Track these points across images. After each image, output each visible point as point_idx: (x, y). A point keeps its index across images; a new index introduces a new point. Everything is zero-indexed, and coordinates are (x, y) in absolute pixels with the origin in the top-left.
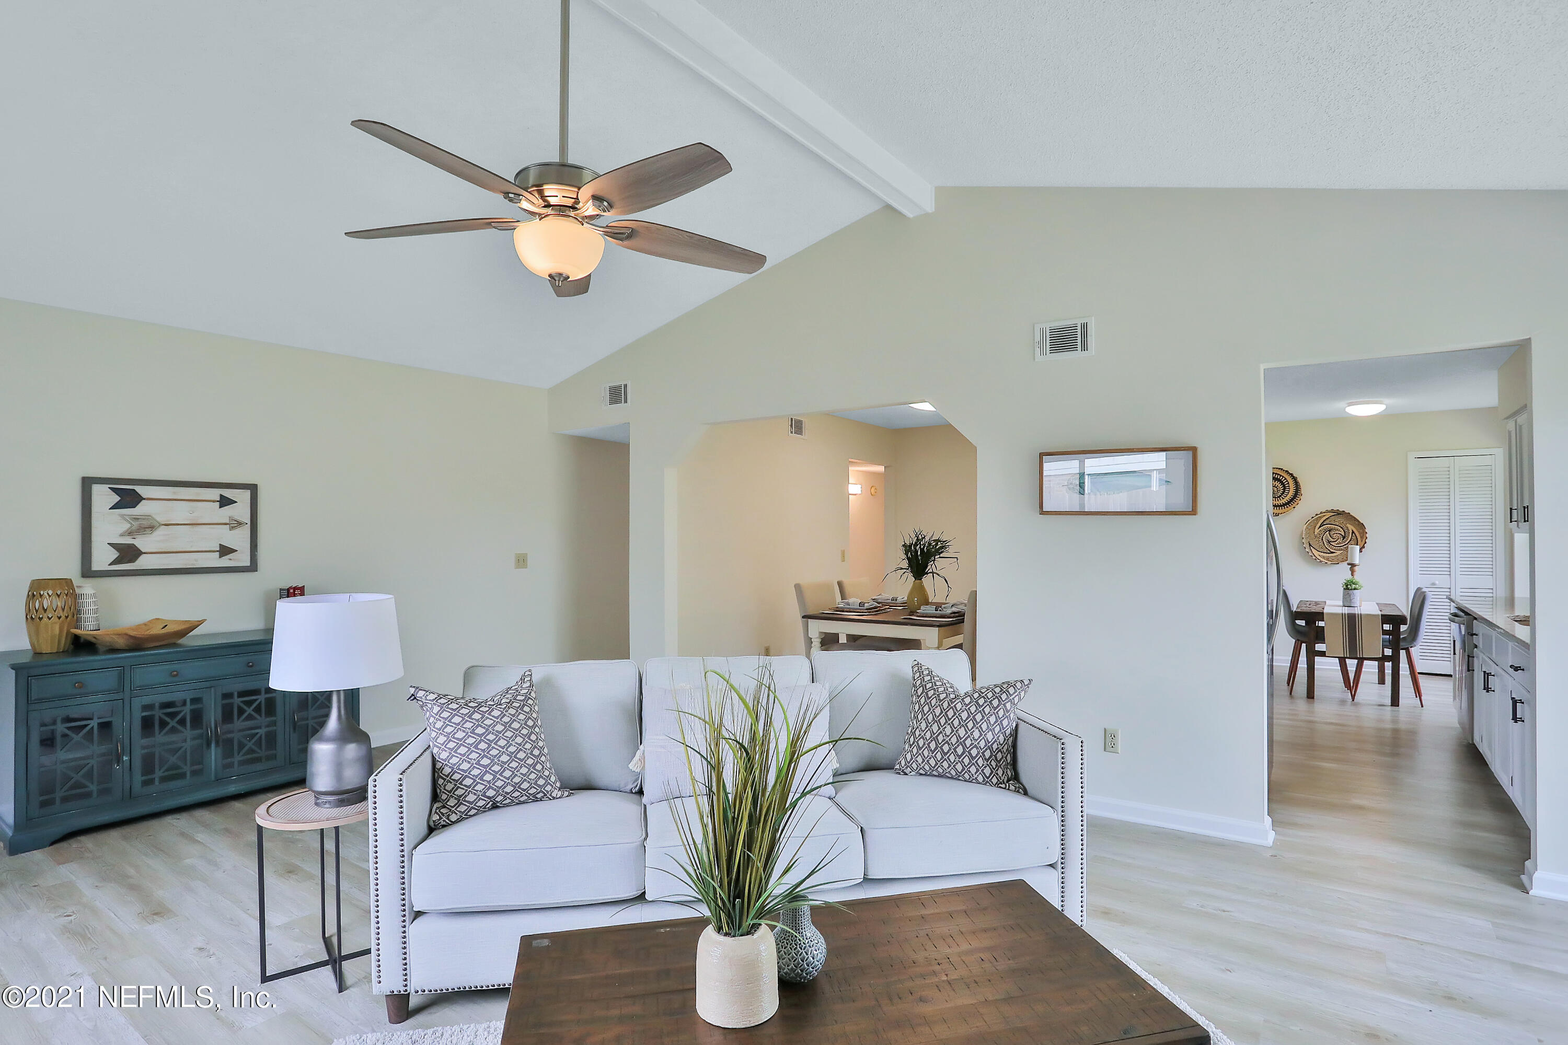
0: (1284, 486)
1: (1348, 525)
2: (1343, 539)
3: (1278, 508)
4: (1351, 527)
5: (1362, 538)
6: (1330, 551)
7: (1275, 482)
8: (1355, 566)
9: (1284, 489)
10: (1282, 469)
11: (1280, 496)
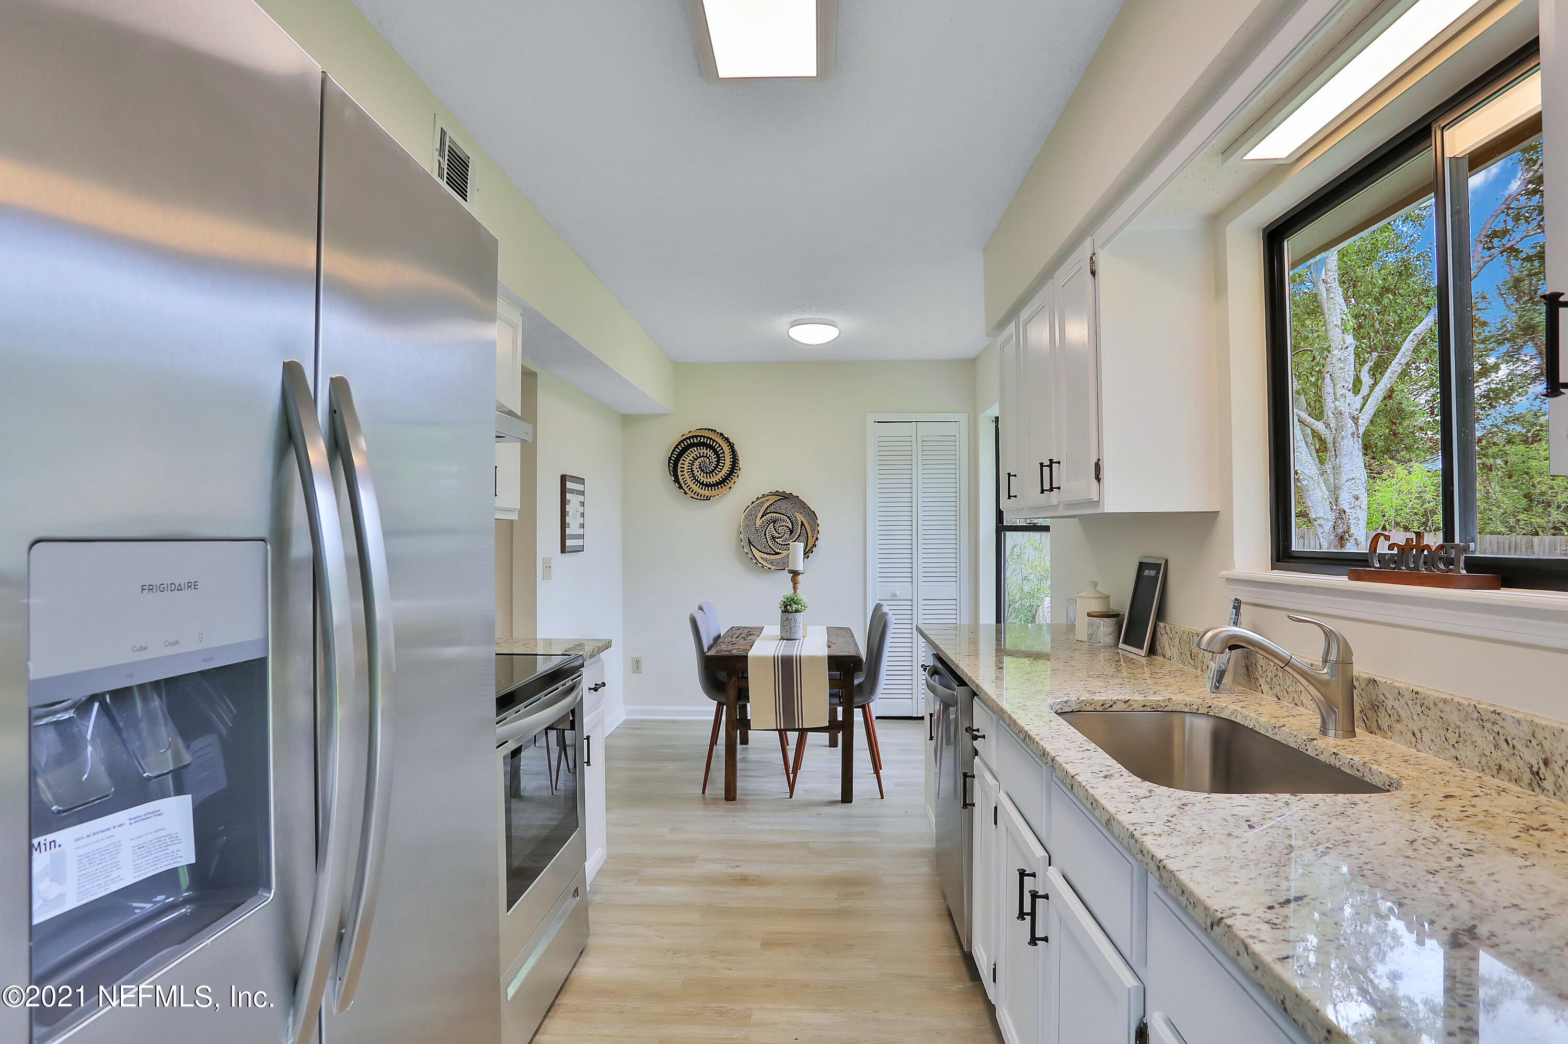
0: (718, 456)
1: (798, 515)
2: (791, 534)
3: (710, 488)
4: (800, 517)
5: (813, 531)
6: (774, 551)
7: (706, 450)
8: (799, 574)
9: (718, 461)
10: (715, 431)
11: (713, 471)
